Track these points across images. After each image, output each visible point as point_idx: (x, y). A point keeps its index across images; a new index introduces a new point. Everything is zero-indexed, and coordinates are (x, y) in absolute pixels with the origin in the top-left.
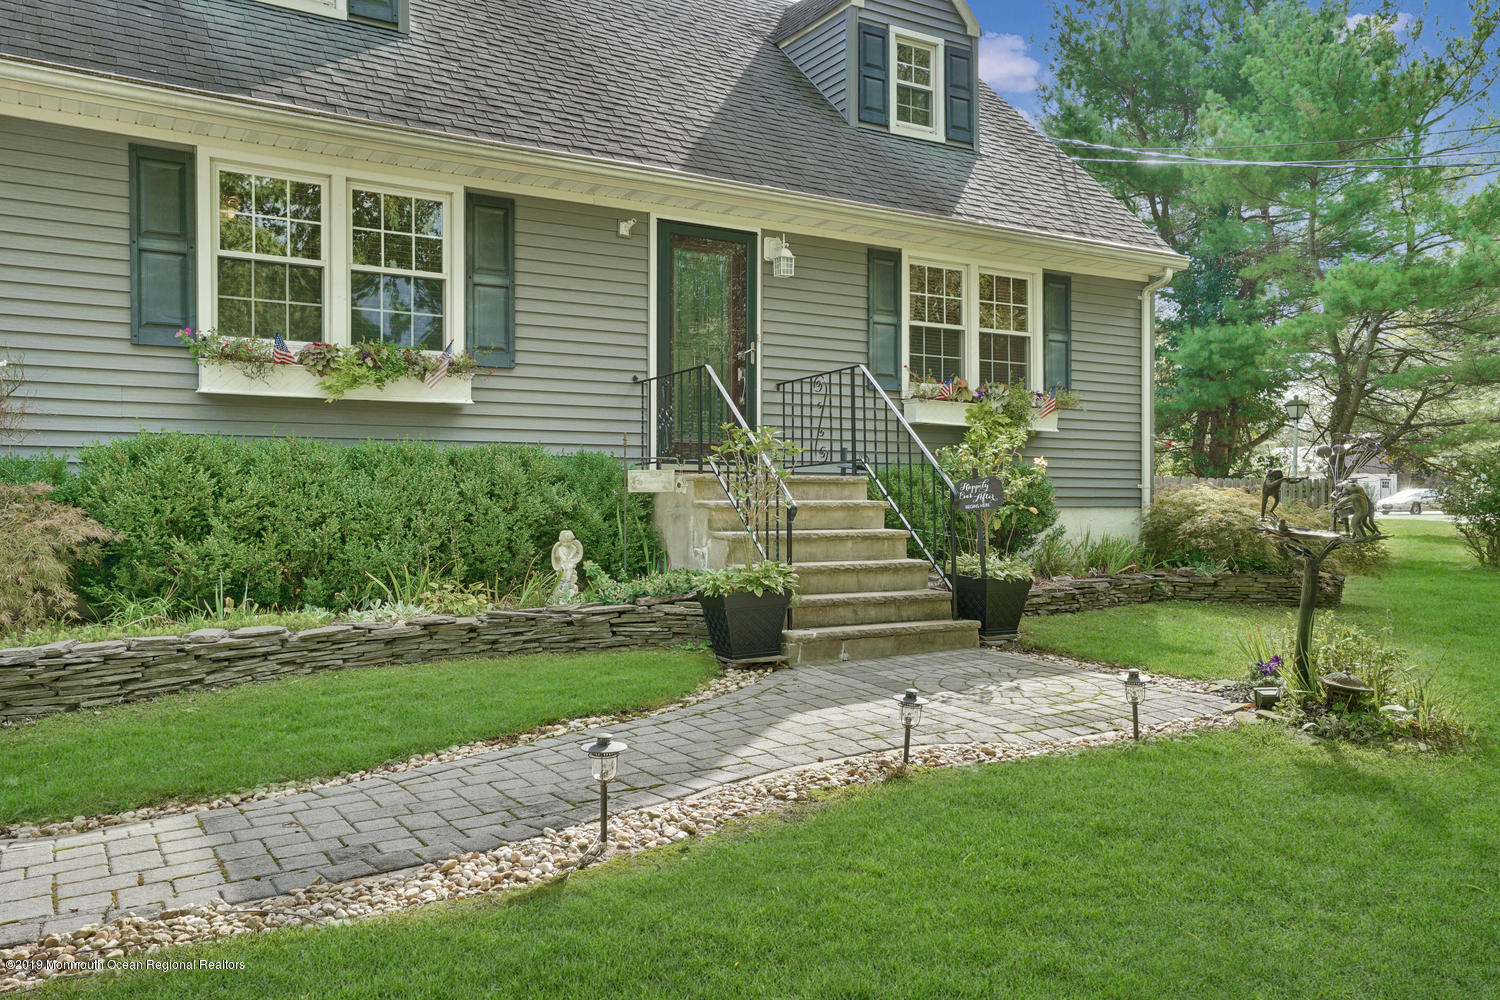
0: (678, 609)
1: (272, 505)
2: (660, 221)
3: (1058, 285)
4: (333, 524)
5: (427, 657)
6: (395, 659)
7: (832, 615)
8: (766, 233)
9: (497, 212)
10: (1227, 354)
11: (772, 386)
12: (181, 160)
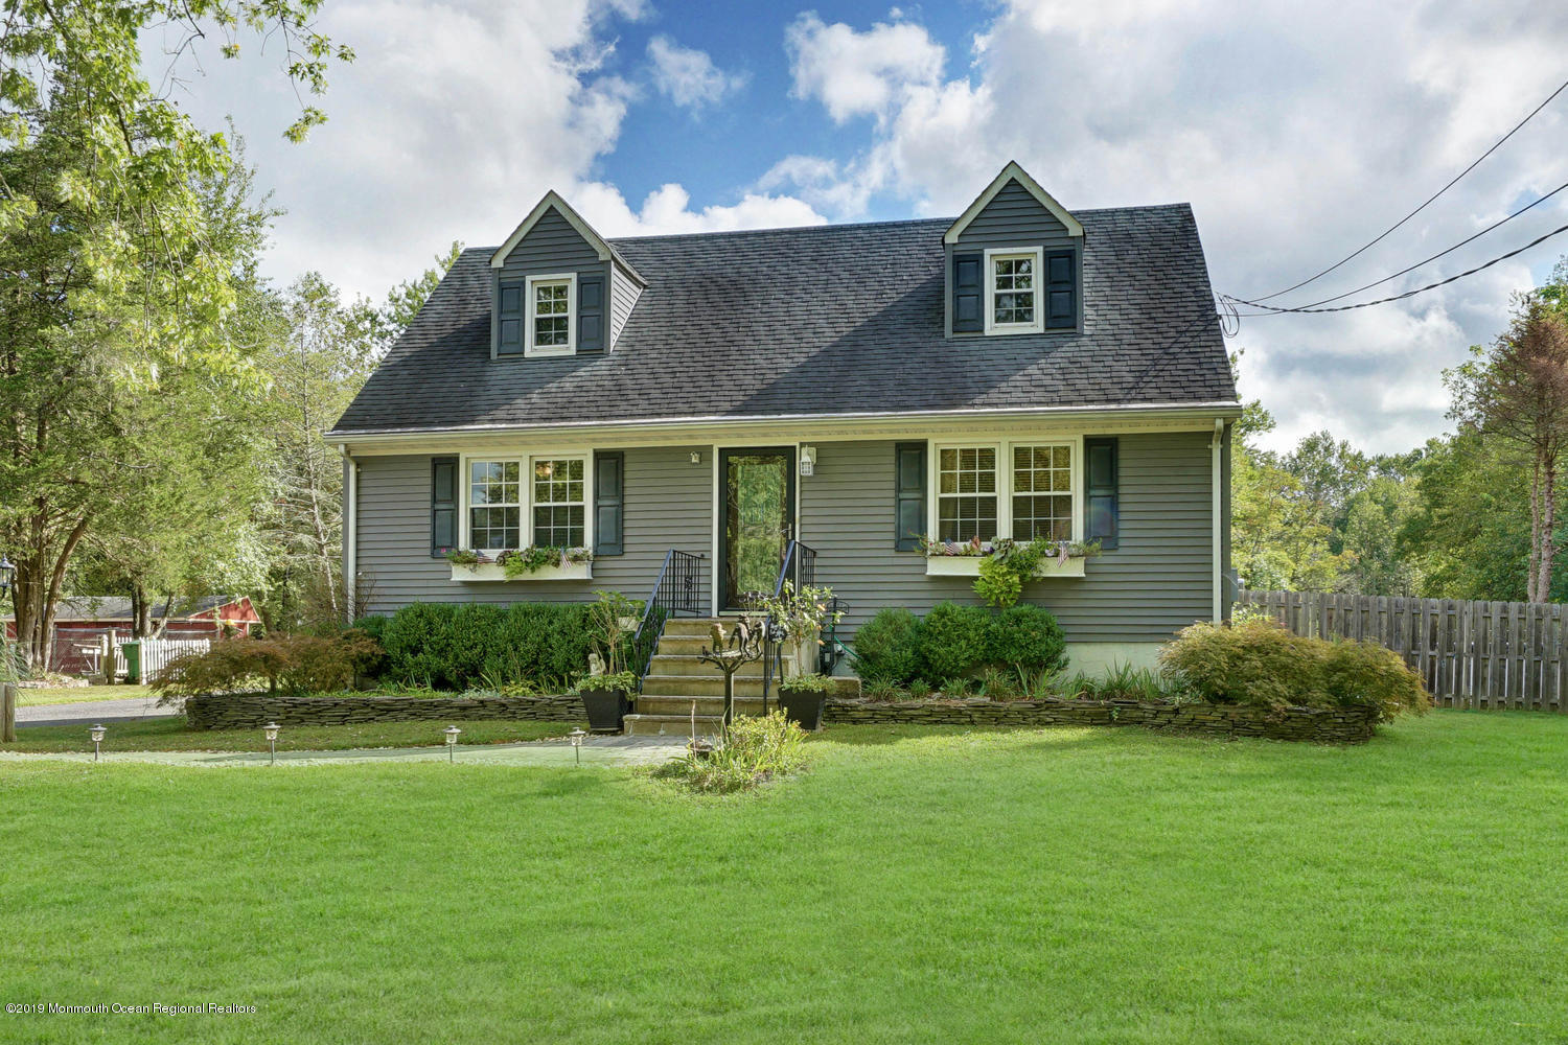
1: (452, 638)
2: (721, 450)
3: (1103, 453)
4: (480, 647)
8: (802, 445)
9: (612, 461)
12: (455, 460)
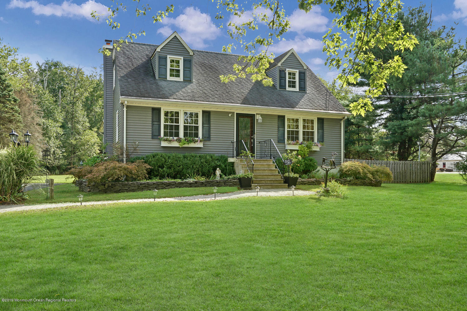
0: (236, 181)
1: (173, 163)
2: (236, 113)
3: (321, 121)
4: (181, 167)
5: (196, 187)
6: (191, 187)
7: (261, 182)
8: (257, 114)
9: (208, 114)
11: (258, 143)
12: (159, 110)
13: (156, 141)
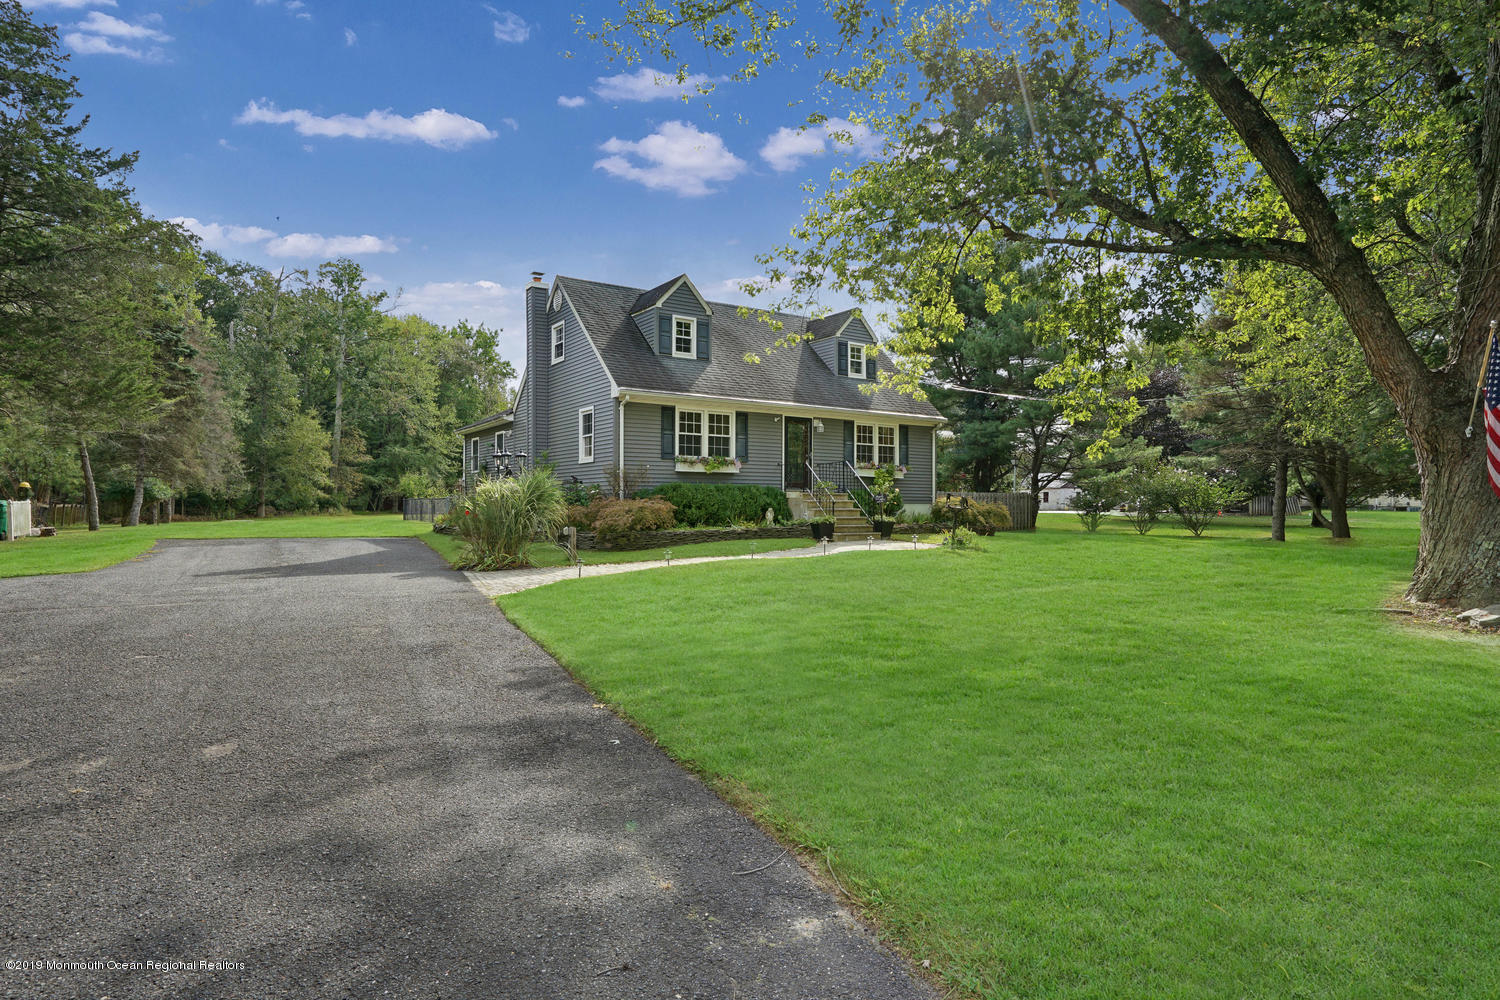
0: (800, 528)
1: (703, 501)
2: (785, 417)
3: (904, 429)
4: (716, 505)
5: (746, 538)
6: (741, 539)
7: (845, 530)
8: (815, 418)
9: (744, 417)
10: (982, 436)
11: (816, 465)
12: (673, 409)
13: (669, 463)
